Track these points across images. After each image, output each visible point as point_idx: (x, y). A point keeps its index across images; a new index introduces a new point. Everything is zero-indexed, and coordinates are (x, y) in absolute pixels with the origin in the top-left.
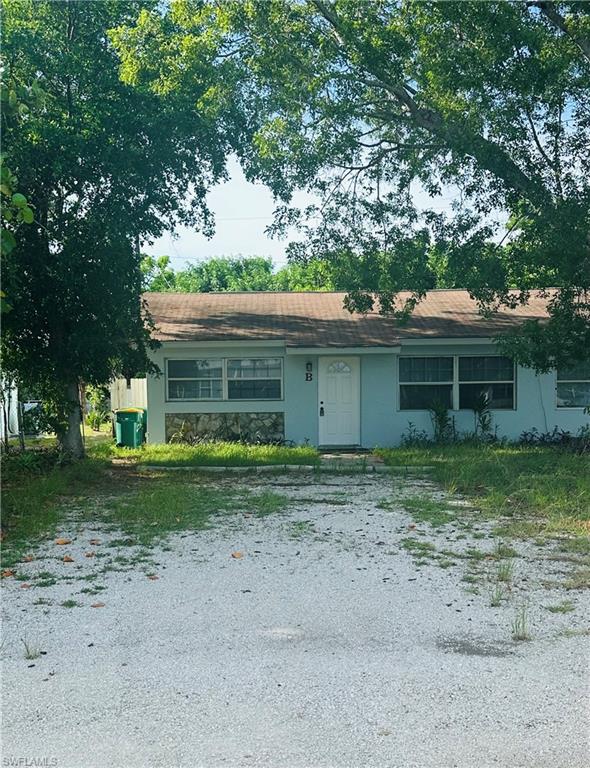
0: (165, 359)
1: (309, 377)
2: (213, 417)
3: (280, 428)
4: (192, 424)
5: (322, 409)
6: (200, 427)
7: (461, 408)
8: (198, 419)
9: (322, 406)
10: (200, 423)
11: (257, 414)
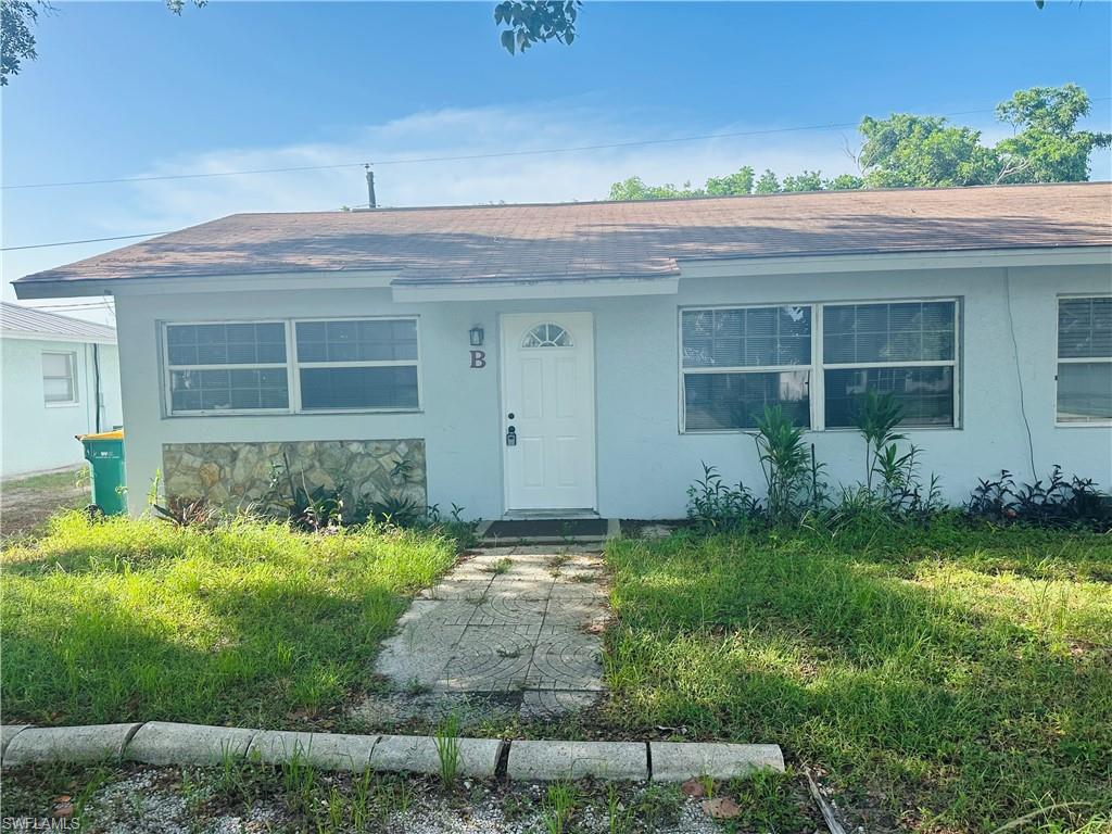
0: (159, 323)
1: (478, 361)
2: (268, 450)
3: (417, 474)
4: (221, 468)
5: (512, 429)
6: (240, 474)
7: (827, 425)
8: (234, 456)
9: (511, 423)
10: (239, 464)
11: (365, 443)
